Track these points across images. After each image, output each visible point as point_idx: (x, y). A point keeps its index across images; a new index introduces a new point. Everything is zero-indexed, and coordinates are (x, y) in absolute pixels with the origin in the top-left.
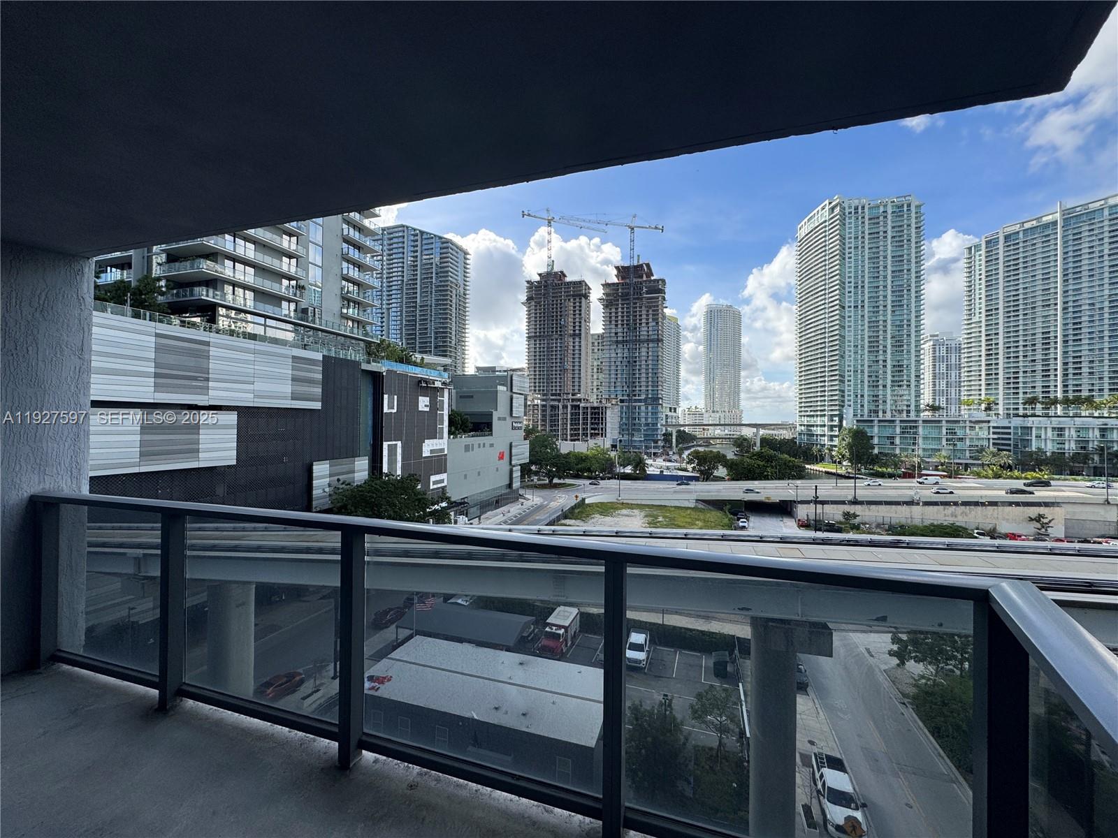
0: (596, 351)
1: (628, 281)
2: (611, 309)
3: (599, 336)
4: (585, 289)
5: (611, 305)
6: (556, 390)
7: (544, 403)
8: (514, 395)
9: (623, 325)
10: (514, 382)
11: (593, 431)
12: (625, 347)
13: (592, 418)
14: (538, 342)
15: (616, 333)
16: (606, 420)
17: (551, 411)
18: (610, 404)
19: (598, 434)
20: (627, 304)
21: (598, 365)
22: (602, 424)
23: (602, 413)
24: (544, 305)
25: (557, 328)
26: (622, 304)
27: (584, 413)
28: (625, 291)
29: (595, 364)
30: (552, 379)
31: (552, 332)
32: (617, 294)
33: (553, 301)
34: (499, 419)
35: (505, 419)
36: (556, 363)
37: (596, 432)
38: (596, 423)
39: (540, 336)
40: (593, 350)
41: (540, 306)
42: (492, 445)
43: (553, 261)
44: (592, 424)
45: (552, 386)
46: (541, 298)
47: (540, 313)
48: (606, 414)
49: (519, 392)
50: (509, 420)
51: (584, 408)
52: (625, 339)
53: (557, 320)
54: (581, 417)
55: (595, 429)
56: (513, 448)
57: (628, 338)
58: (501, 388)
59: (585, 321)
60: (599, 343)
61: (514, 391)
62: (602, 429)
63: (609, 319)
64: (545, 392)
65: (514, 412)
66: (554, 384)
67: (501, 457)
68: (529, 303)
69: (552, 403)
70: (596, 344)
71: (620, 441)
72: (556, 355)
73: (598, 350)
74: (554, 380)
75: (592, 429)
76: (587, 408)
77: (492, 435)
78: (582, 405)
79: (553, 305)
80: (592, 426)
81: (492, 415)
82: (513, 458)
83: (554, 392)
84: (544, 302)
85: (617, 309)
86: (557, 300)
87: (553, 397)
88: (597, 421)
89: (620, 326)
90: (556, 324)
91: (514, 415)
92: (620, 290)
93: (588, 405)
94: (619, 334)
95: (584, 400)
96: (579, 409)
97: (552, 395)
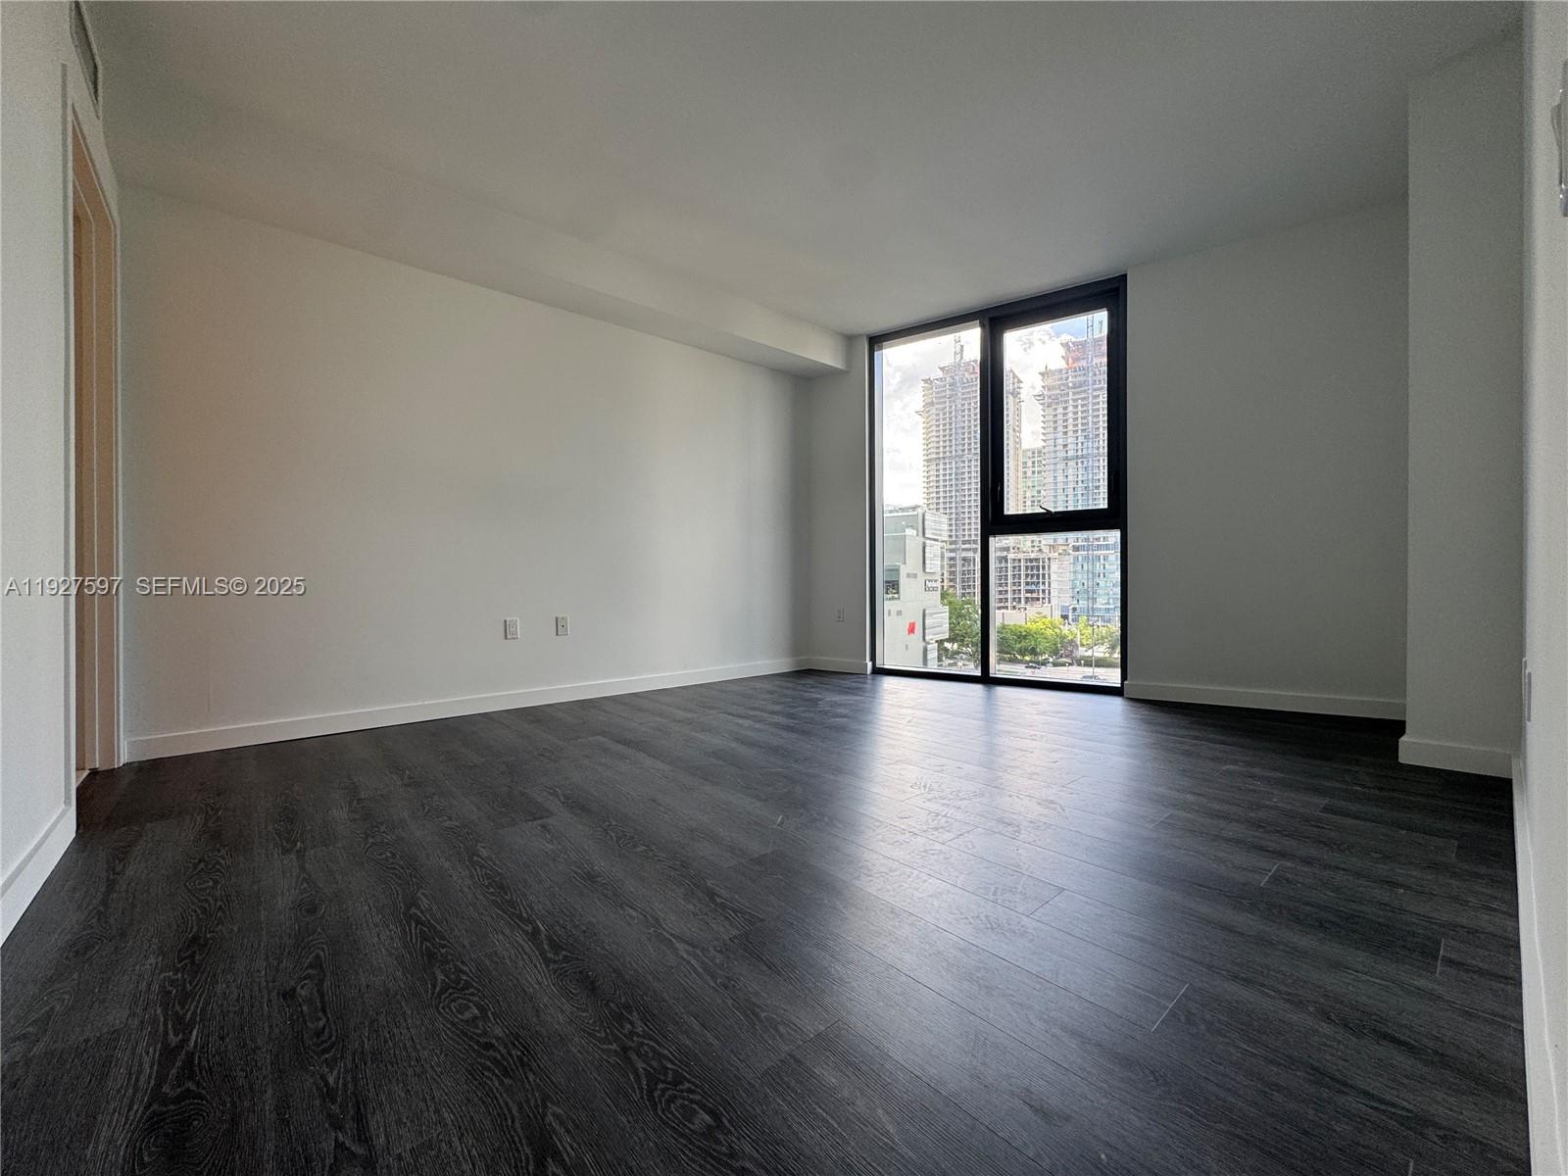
0: (1029, 474)
1: (1083, 363)
2: (1056, 409)
3: (1033, 453)
4: (1014, 384)
5: (1058, 403)
6: (970, 535)
7: (953, 555)
8: (928, 542)
9: (1076, 431)
10: (926, 523)
11: (1029, 595)
12: (1080, 465)
13: (1027, 576)
14: (941, 467)
15: (1065, 446)
16: (1049, 578)
17: (963, 565)
18: (1056, 554)
19: (1038, 599)
20: (1083, 399)
21: (1033, 497)
22: (1044, 583)
23: (1044, 568)
24: (950, 413)
25: (970, 444)
26: (1074, 400)
27: (1014, 567)
28: (1079, 379)
29: (1028, 494)
30: (964, 518)
31: (963, 450)
32: (1066, 385)
33: (963, 405)
34: (908, 575)
35: (915, 576)
36: (970, 495)
37: (1035, 595)
38: (1033, 583)
39: (944, 458)
40: (1025, 473)
41: (945, 414)
42: (899, 613)
43: (962, 346)
44: (1027, 584)
45: (964, 530)
46: (945, 402)
47: (945, 425)
48: (1049, 568)
49: (934, 537)
50: (921, 578)
51: (1014, 560)
52: (1080, 453)
53: (970, 433)
54: (1009, 573)
55: (1031, 592)
56: (927, 618)
57: (1085, 452)
58: (909, 532)
59: (1014, 430)
60: (1033, 463)
61: (927, 536)
62: (1044, 591)
63: (1052, 425)
64: (954, 538)
65: (927, 566)
66: (966, 527)
67: (912, 630)
68: (928, 412)
69: (964, 554)
70: (1030, 464)
71: (1074, 609)
72: (969, 484)
73: (1034, 472)
74: (967, 521)
75: (1027, 591)
76: (1020, 560)
77: (899, 598)
78: (1011, 556)
79: (964, 411)
80: (1029, 588)
81: (898, 570)
82: (927, 631)
83: (967, 538)
84: (951, 407)
85: (1065, 408)
86: (970, 404)
87: (967, 546)
88: (1035, 580)
89: (1070, 434)
90: (969, 438)
91: (927, 570)
92: (1070, 379)
93: (1021, 556)
94: (1070, 447)
95: (1014, 548)
96: (1006, 561)
97: (964, 543)
